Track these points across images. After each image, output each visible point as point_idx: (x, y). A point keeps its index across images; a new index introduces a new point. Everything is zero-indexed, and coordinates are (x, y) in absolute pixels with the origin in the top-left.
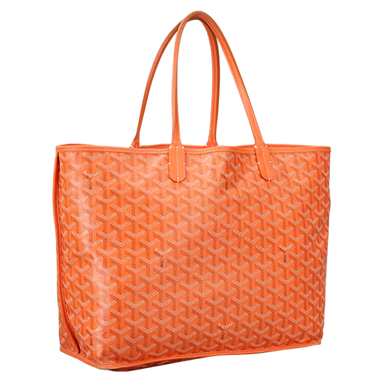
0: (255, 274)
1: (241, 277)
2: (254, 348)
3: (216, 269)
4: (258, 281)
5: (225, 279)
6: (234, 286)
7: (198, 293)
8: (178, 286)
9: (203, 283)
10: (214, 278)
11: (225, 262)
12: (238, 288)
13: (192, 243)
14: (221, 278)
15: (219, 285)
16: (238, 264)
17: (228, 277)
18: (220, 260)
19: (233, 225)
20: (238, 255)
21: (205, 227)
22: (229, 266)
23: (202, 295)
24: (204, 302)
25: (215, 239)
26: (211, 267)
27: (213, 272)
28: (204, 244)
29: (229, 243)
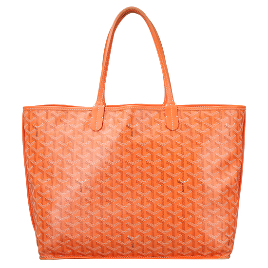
0: (157, 200)
1: (145, 201)
2: (162, 256)
3: (124, 195)
4: (160, 205)
5: (131, 203)
6: (138, 208)
7: (109, 212)
8: (94, 206)
9: (114, 205)
10: (122, 201)
11: (131, 190)
12: (142, 210)
13: (104, 176)
14: (128, 201)
15: (126, 207)
16: (142, 192)
17: (134, 201)
18: (127, 188)
19: (136, 162)
20: (142, 185)
21: (113, 163)
22: (135, 193)
23: (113, 213)
24: (114, 219)
25: (122, 172)
26: (120, 193)
27: (121, 197)
28: (114, 176)
29: (134, 176)
